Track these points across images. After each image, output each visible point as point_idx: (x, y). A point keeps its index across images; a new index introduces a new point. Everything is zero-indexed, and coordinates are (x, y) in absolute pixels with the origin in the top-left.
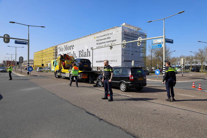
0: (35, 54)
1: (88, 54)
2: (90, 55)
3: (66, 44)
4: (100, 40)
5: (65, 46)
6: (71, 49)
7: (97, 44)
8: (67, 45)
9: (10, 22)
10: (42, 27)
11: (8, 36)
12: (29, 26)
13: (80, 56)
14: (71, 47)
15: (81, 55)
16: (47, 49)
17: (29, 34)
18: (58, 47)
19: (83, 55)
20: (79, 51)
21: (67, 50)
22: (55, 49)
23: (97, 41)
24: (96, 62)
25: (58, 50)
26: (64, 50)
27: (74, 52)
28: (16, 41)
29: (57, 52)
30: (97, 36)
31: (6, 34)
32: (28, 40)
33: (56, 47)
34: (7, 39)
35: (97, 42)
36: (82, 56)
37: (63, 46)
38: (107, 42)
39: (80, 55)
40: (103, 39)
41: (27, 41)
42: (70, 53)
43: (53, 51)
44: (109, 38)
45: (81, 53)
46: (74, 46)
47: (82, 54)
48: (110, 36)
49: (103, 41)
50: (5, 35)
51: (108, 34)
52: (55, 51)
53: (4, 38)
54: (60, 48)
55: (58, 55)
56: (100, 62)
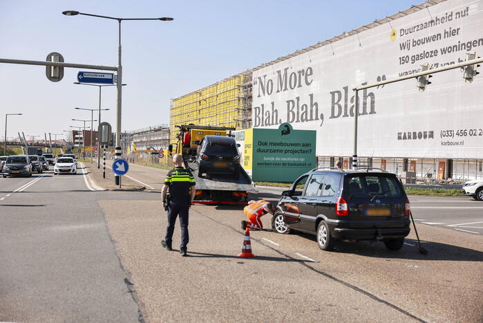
0: (175, 104)
1: (365, 104)
2: (372, 108)
3: (281, 66)
4: (416, 43)
5: (279, 72)
6: (300, 86)
7: (403, 60)
8: (286, 69)
9: (65, 13)
10: (164, 19)
11: (61, 58)
12: (120, 20)
13: (336, 114)
14: (303, 78)
15: (340, 107)
16: (217, 84)
17: (120, 48)
18: (255, 75)
19: (346, 106)
20: (333, 93)
21: (286, 89)
22: (245, 87)
23: (403, 46)
24: (399, 138)
25: (256, 90)
26: (275, 89)
27: (311, 96)
28: (81, 74)
29: (250, 97)
30: (405, 27)
31: (52, 54)
32: (119, 69)
33: (248, 76)
34: (55, 68)
35: (404, 53)
36: (343, 114)
37: (271, 73)
38: (444, 51)
39: (336, 106)
40: (428, 40)
41: (115, 73)
42: (298, 99)
43: (237, 91)
44: (454, 32)
45: (339, 99)
46: (311, 74)
47: (342, 103)
48: (454, 24)
49: (428, 47)
50: (49, 58)
51: (449, 17)
52: (242, 95)
53: (48, 66)
54: (263, 79)
55: (253, 110)
56: (415, 138)
